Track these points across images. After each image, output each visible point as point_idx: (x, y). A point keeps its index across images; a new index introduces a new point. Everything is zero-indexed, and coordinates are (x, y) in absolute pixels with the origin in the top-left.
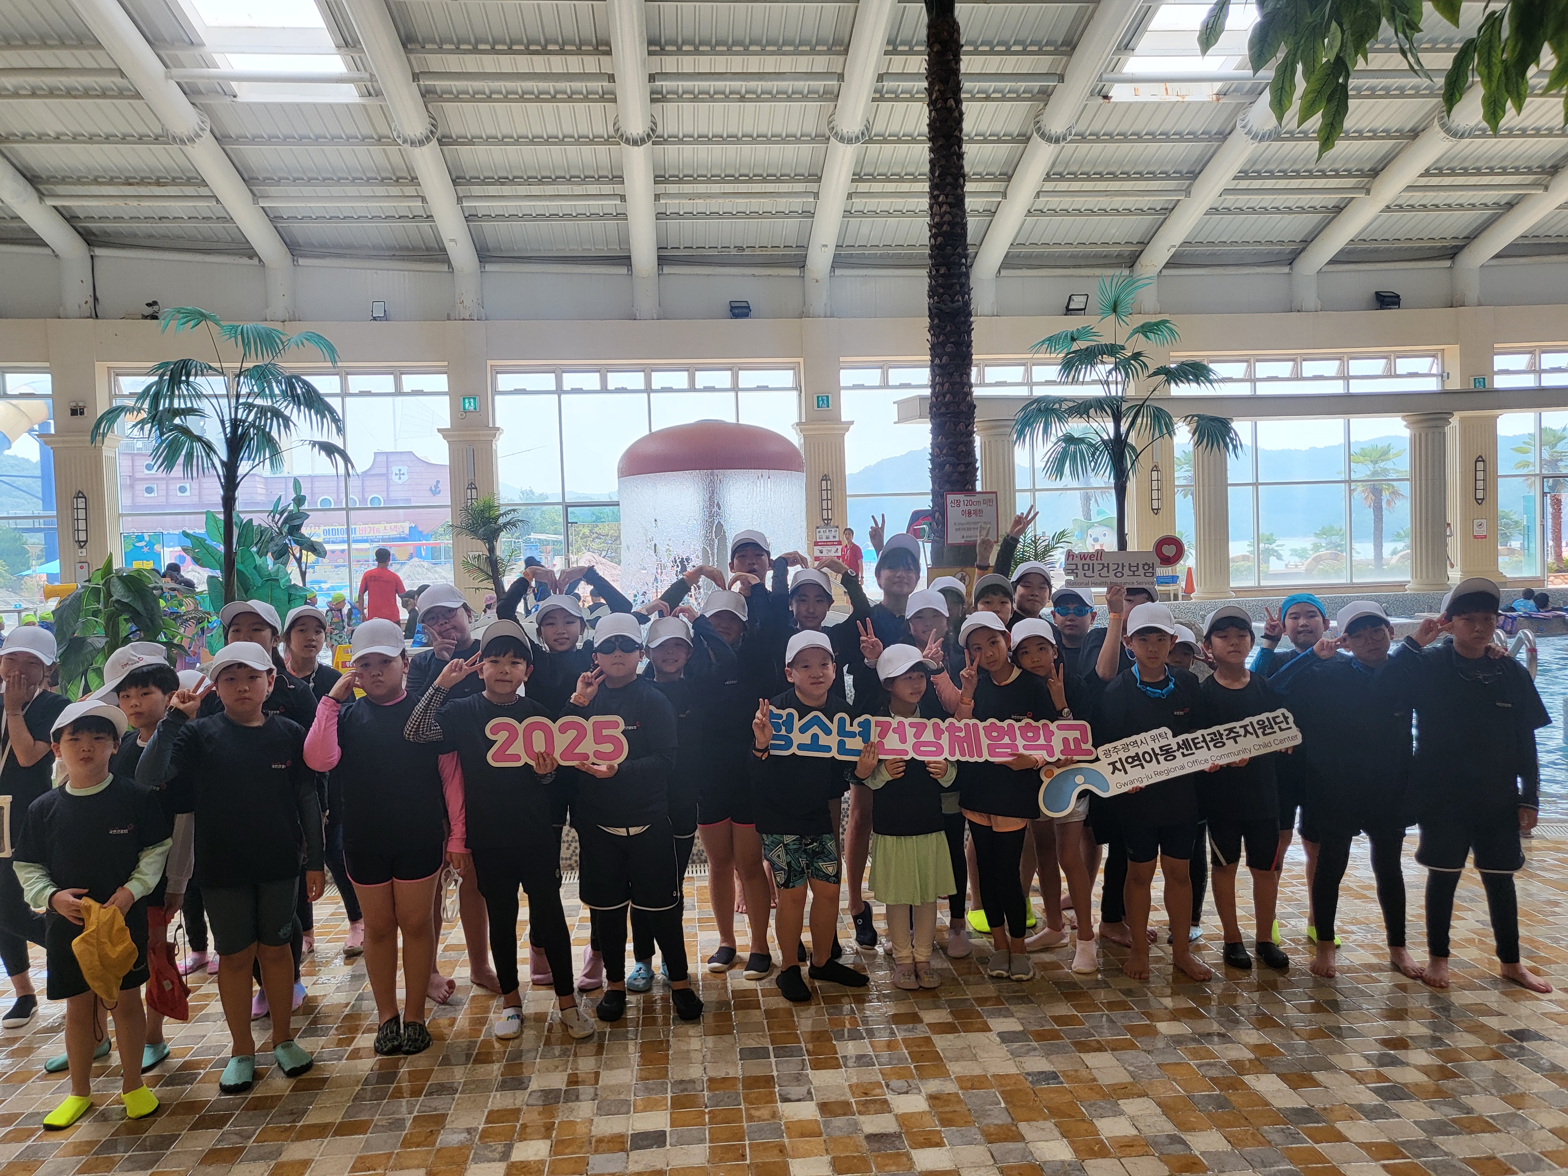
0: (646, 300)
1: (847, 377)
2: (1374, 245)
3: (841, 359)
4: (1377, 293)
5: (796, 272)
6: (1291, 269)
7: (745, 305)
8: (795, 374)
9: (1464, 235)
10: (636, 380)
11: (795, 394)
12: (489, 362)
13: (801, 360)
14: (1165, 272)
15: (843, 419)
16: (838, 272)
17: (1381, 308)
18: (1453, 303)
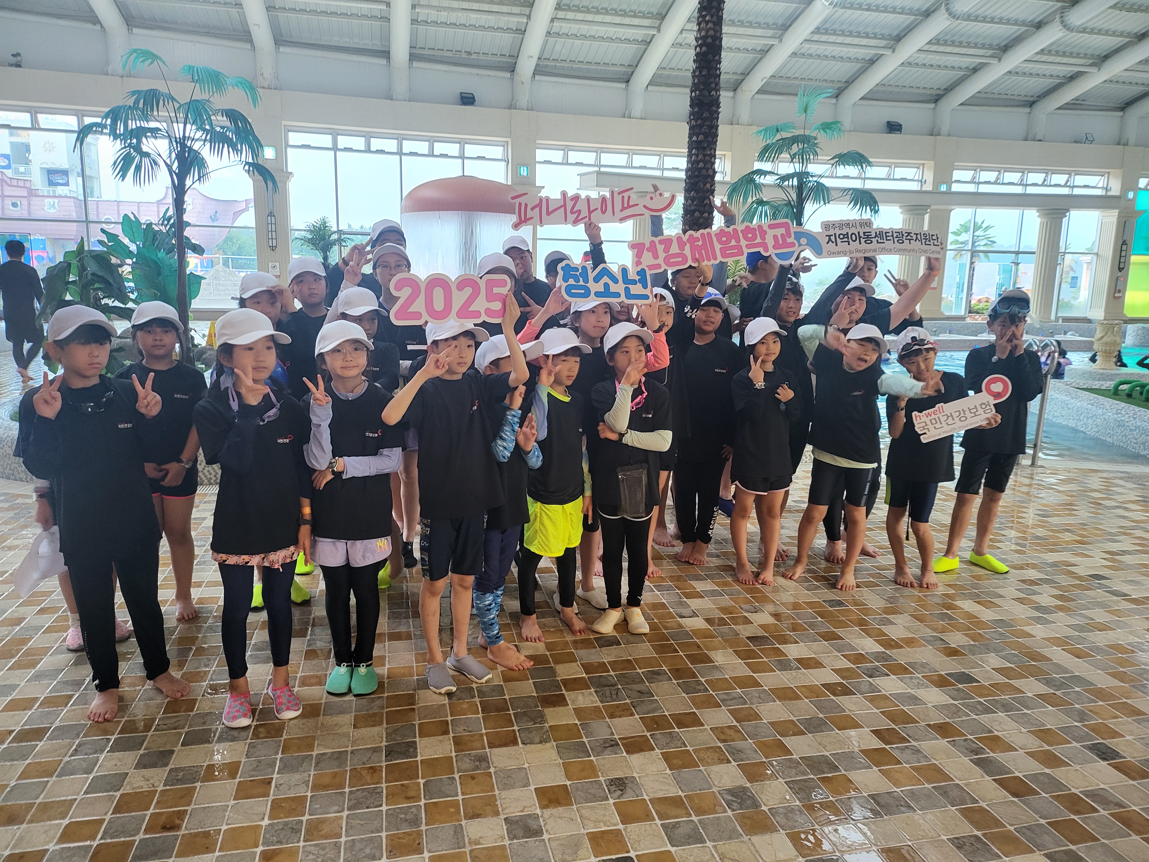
0: (400, 87)
1: (541, 155)
2: (890, 89)
3: (538, 142)
4: (888, 122)
5: (508, 75)
6: (837, 100)
7: (471, 96)
8: (504, 150)
9: (945, 87)
10: (391, 145)
11: (503, 164)
12: (284, 123)
13: (509, 140)
14: (756, 96)
15: (537, 185)
16: (537, 77)
17: (890, 133)
18: (933, 132)
